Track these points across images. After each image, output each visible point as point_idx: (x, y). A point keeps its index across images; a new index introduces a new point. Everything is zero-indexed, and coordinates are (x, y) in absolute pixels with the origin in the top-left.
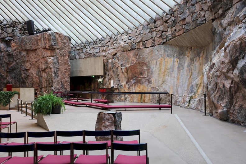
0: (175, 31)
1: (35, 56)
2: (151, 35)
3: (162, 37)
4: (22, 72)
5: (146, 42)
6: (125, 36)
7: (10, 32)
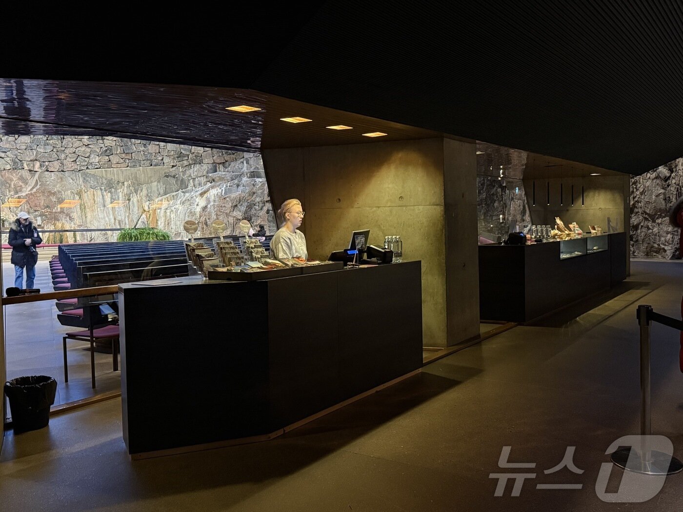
0: (110, 161)
2: (56, 156)
3: (78, 163)
5: (47, 163)
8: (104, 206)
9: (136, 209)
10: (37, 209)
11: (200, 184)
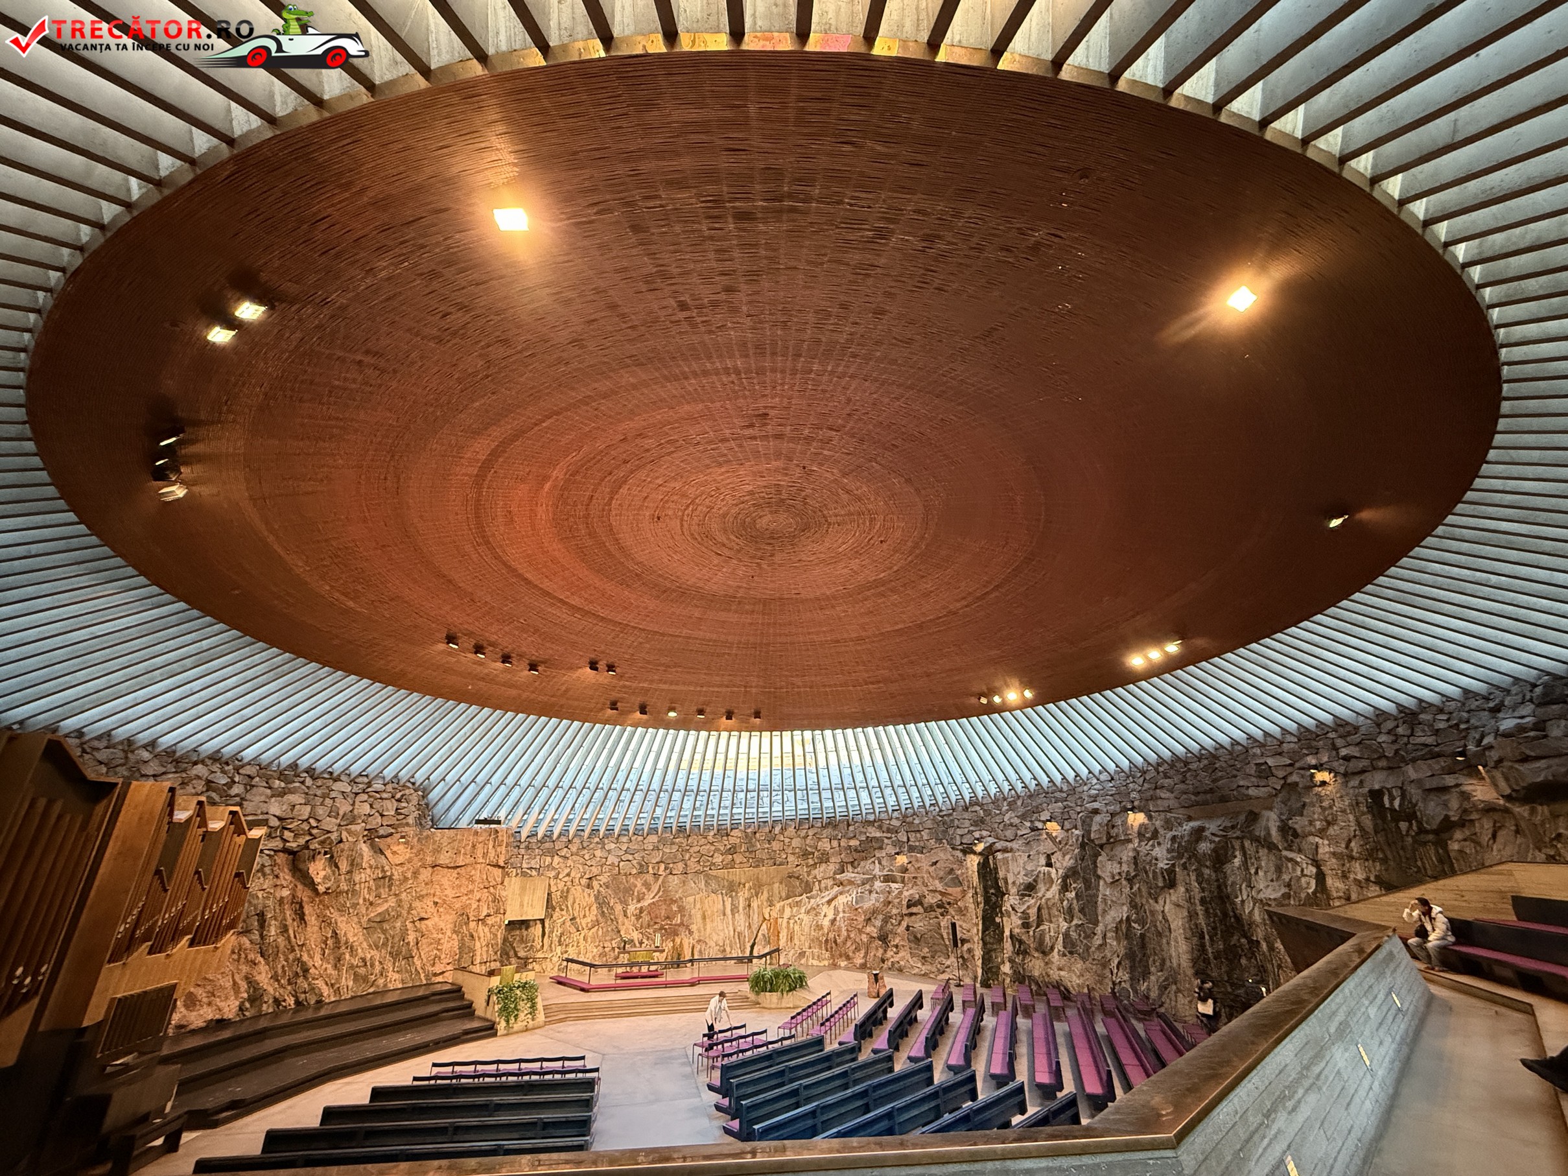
0: (733, 860)
1: (457, 882)
3: (701, 864)
4: (409, 925)
6: (613, 846)
7: (393, 813)
8: (724, 914)
9: (756, 915)
10: (658, 920)
11: (826, 888)
